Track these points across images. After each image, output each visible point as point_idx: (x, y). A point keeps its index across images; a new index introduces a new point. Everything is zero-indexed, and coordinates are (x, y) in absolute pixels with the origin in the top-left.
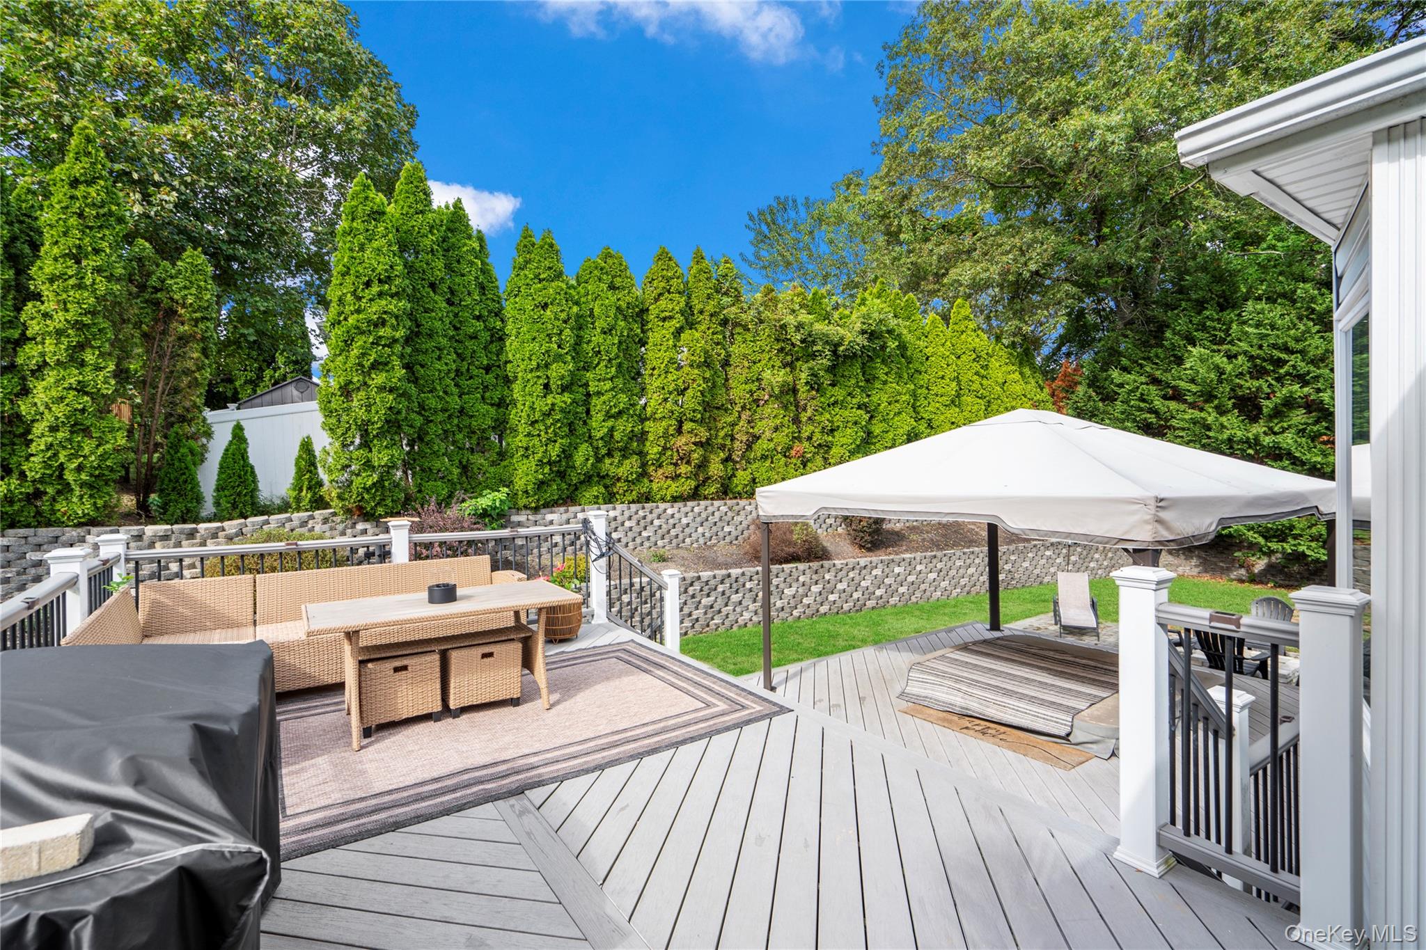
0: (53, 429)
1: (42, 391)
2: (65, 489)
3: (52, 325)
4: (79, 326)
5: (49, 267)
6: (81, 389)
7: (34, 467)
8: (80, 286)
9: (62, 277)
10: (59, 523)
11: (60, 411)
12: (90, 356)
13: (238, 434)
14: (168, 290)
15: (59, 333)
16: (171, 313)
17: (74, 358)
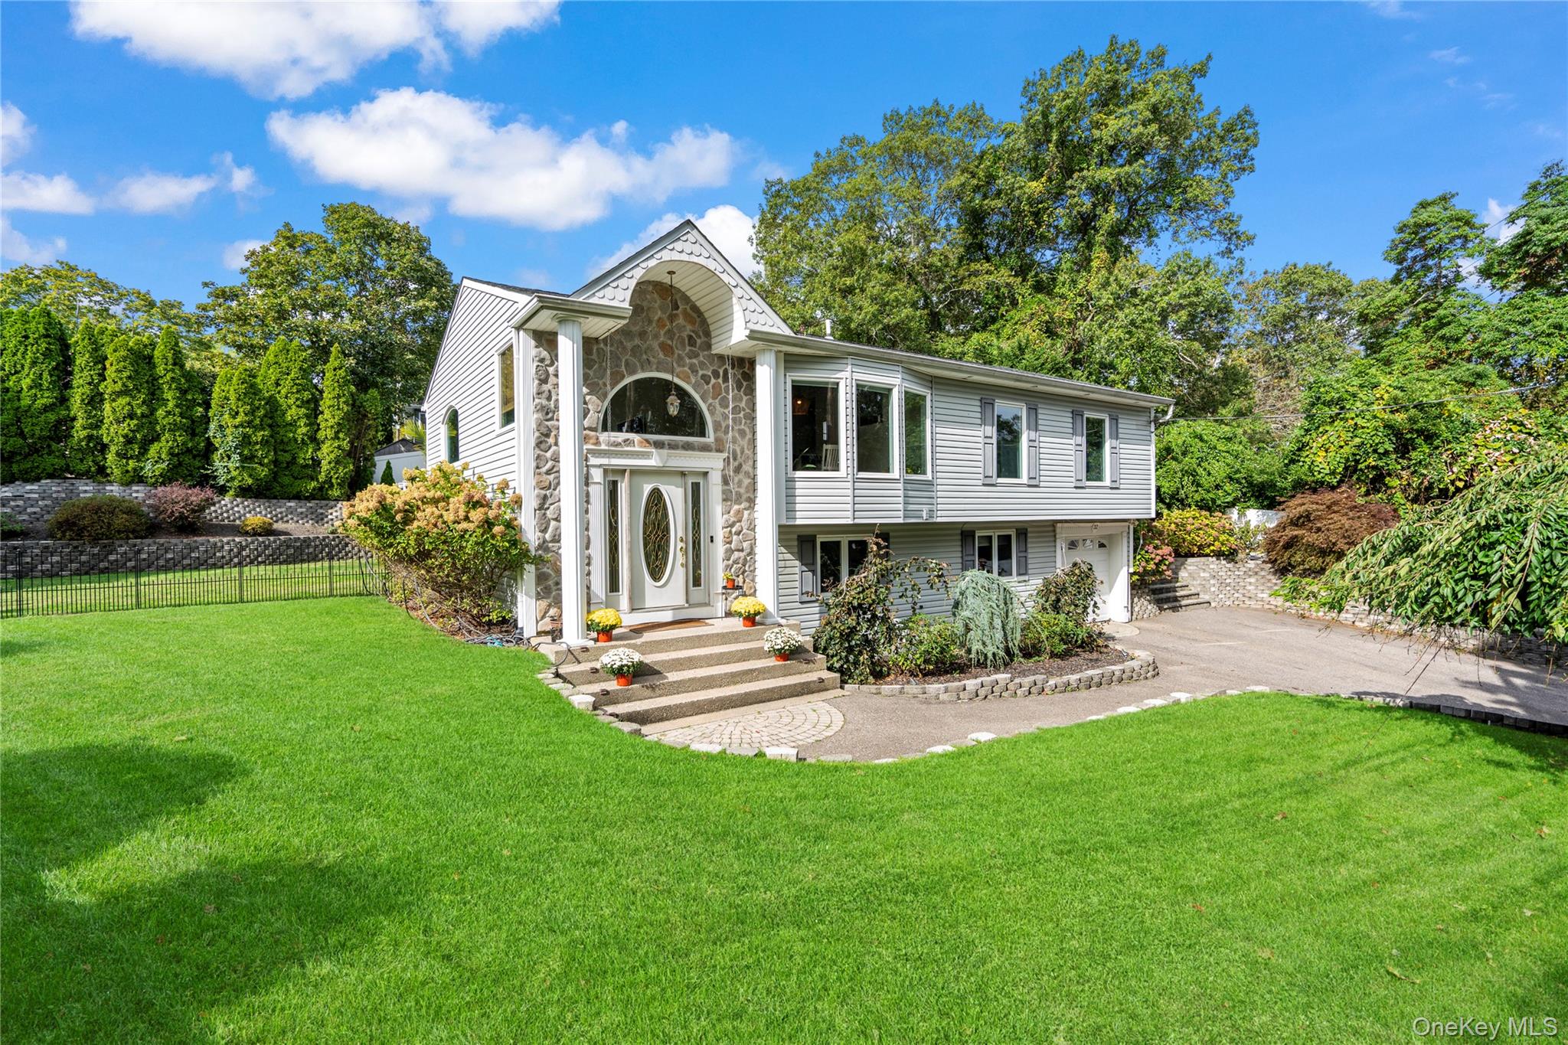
0: (330, 463)
1: (325, 448)
2: (331, 486)
3: (330, 424)
4: (339, 424)
5: (329, 403)
6: (339, 447)
7: (322, 477)
8: (338, 409)
9: (333, 406)
10: (328, 499)
11: (332, 456)
12: (341, 435)
13: (389, 466)
14: (364, 407)
15: (332, 427)
16: (365, 416)
17: (337, 438)
